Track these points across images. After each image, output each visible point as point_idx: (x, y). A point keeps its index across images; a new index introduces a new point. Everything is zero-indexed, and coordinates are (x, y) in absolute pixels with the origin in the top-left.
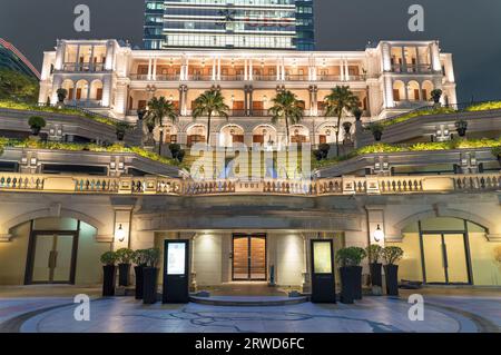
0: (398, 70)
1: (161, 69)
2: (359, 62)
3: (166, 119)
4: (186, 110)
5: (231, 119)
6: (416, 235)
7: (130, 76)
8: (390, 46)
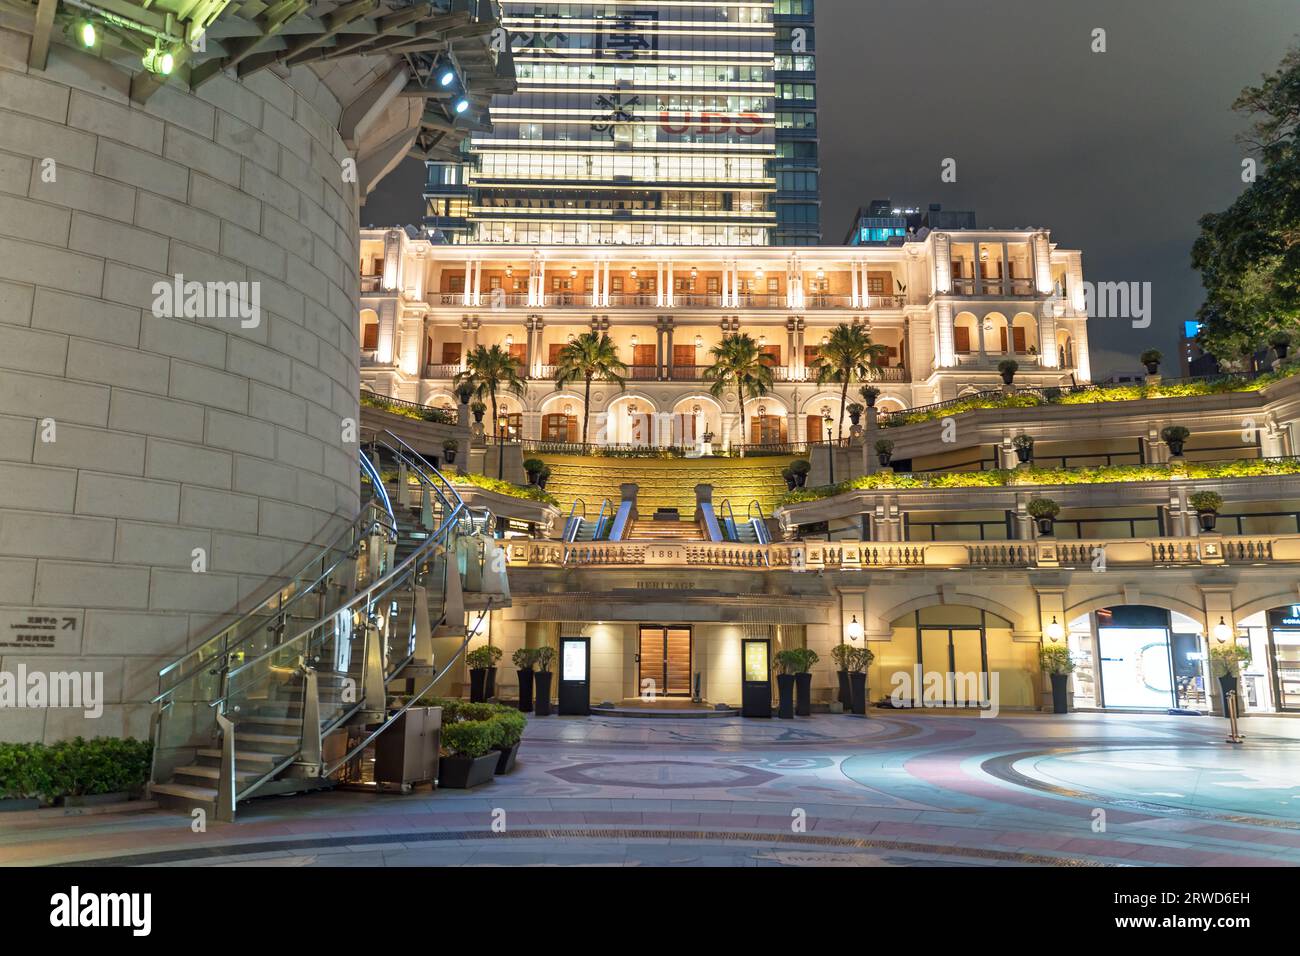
0: (969, 290)
1: (490, 279)
2: (894, 265)
3: (504, 384)
4: (539, 368)
5: (629, 385)
6: (910, 633)
7: (428, 297)
8: (950, 241)
